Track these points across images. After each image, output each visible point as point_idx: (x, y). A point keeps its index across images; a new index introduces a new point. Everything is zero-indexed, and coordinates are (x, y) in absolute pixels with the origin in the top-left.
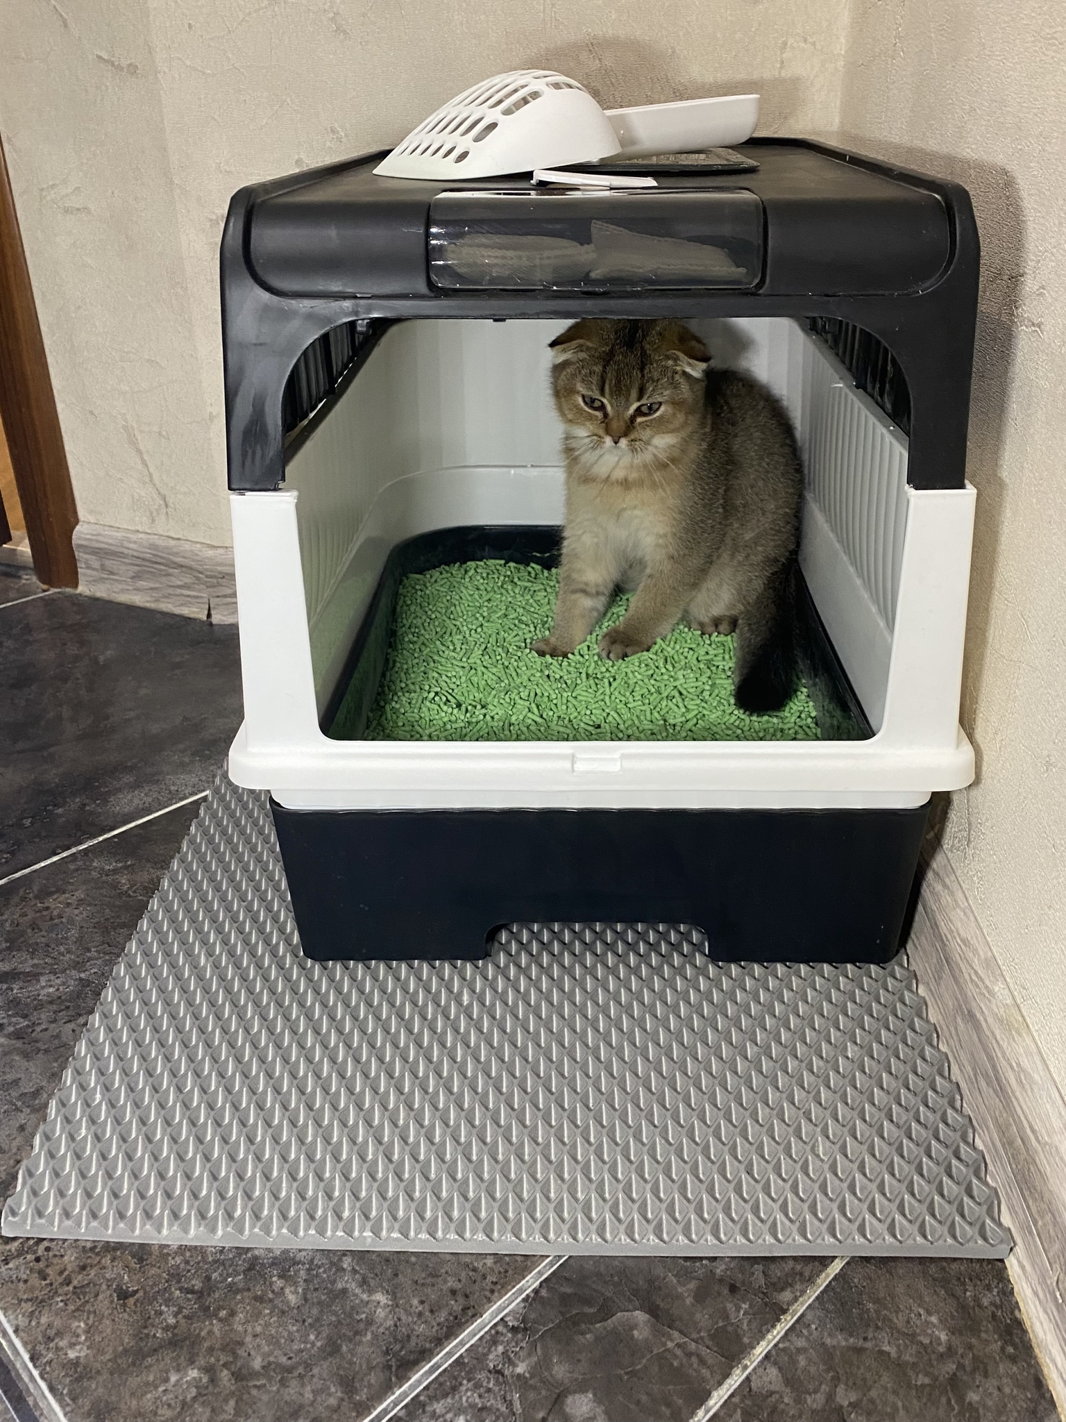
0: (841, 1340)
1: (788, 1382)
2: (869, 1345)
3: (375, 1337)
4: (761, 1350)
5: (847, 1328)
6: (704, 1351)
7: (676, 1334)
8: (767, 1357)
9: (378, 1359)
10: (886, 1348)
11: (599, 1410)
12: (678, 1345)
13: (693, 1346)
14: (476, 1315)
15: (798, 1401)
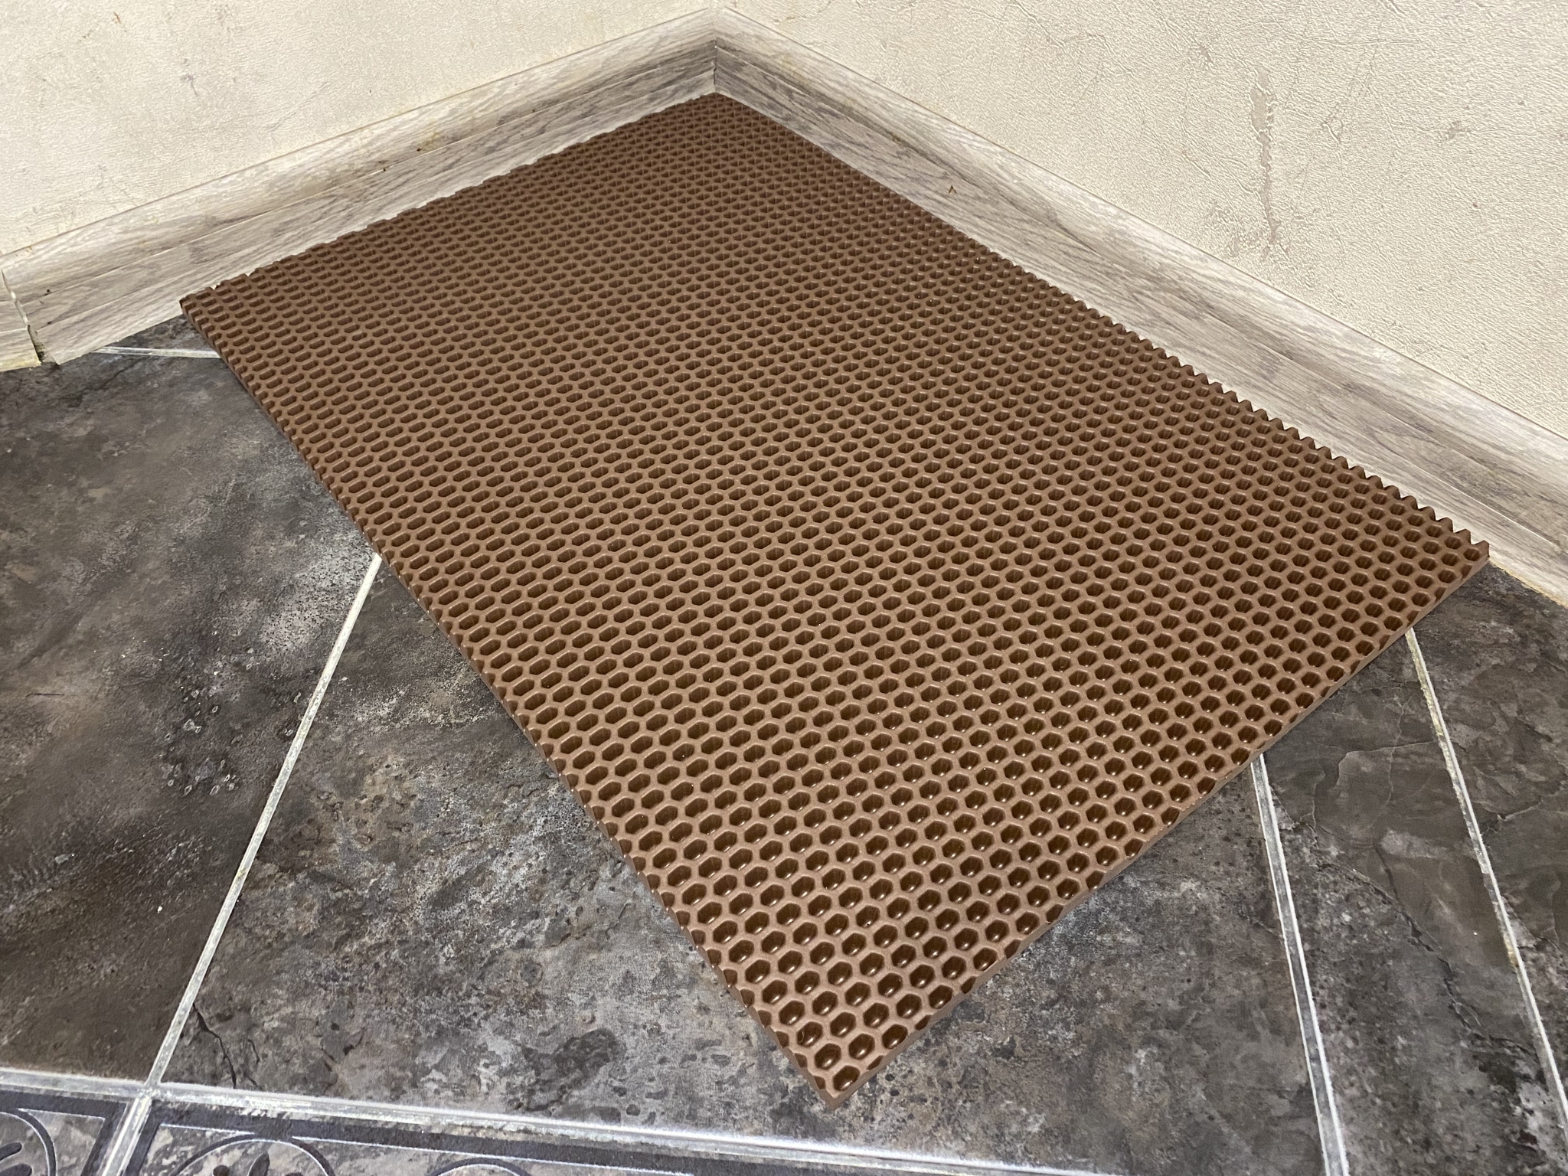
0: (1467, 678)
1: (1477, 726)
2: (1484, 668)
3: (1221, 915)
4: (1437, 719)
5: (1463, 667)
6: (1413, 747)
7: (1386, 750)
8: (1447, 721)
9: (1244, 928)
10: (1494, 662)
11: (1407, 836)
12: (1396, 755)
13: (1402, 750)
14: (1261, 842)
15: (1494, 734)
